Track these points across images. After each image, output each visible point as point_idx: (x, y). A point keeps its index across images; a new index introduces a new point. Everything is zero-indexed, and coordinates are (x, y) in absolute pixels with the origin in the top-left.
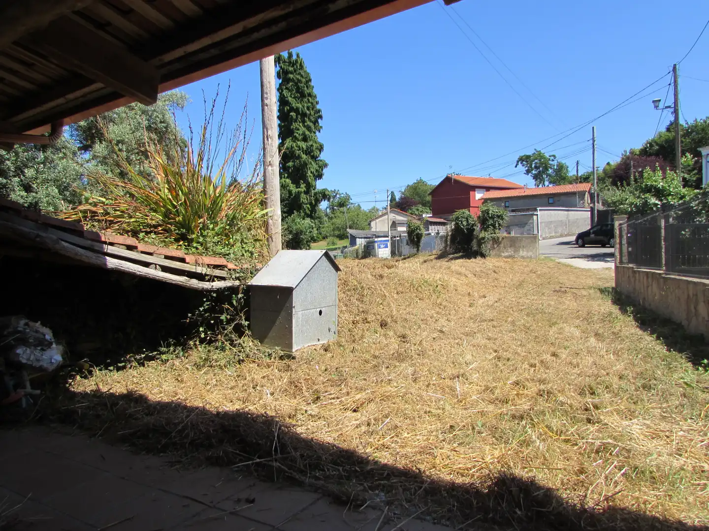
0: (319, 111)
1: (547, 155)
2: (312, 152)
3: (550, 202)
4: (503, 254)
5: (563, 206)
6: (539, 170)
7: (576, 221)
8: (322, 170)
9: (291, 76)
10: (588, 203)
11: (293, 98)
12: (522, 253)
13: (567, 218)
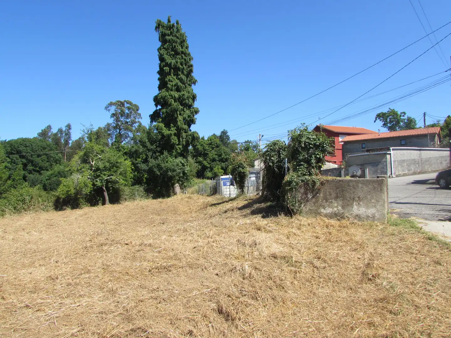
0: (191, 66)
1: (399, 113)
2: (184, 101)
3: (402, 144)
4: (322, 210)
5: (415, 147)
6: (392, 123)
7: (428, 160)
8: (193, 116)
9: (167, 37)
10: (437, 144)
11: (169, 55)
12: (358, 209)
13: (419, 157)
